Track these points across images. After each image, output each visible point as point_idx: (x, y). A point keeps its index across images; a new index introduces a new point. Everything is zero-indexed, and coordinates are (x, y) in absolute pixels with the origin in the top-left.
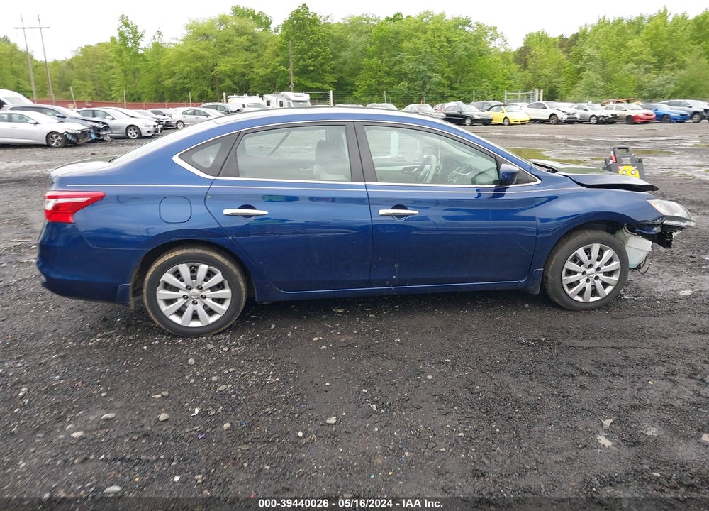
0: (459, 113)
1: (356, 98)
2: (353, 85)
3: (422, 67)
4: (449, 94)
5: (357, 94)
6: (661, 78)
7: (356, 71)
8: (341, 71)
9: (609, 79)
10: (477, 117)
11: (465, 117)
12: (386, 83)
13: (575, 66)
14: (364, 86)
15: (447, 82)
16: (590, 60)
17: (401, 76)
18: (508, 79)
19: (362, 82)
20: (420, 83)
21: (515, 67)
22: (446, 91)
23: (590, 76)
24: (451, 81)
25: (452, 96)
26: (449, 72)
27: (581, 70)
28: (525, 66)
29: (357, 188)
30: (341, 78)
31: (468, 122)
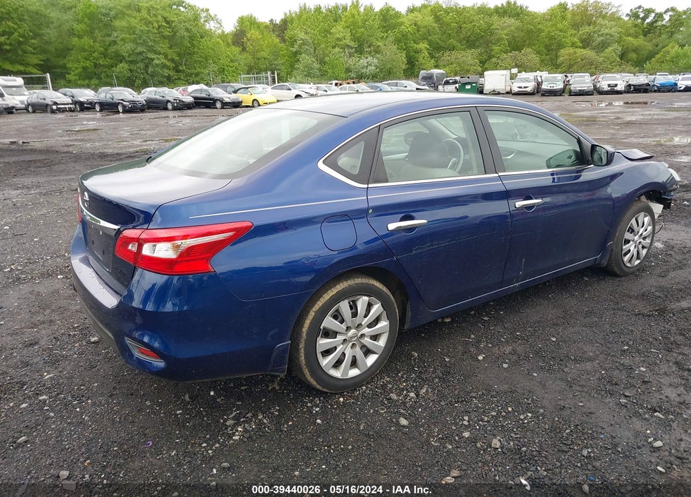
0: (208, 97)
1: (69, 82)
2: (64, 67)
3: (140, 49)
4: (176, 77)
5: (71, 77)
6: (363, 62)
7: (65, 51)
8: (44, 51)
9: (322, 62)
10: (227, 100)
11: (215, 100)
12: (104, 66)
13: (291, 49)
14: (77, 68)
15: (172, 65)
16: (303, 44)
17: (119, 58)
18: (232, 61)
19: (75, 65)
20: (141, 65)
21: (236, 49)
22: (172, 74)
23: (306, 59)
24: (175, 64)
25: (179, 79)
26: (172, 53)
27: (296, 54)
28: (244, 49)
29: (491, 181)
30: (48, 60)
31: (218, 105)
